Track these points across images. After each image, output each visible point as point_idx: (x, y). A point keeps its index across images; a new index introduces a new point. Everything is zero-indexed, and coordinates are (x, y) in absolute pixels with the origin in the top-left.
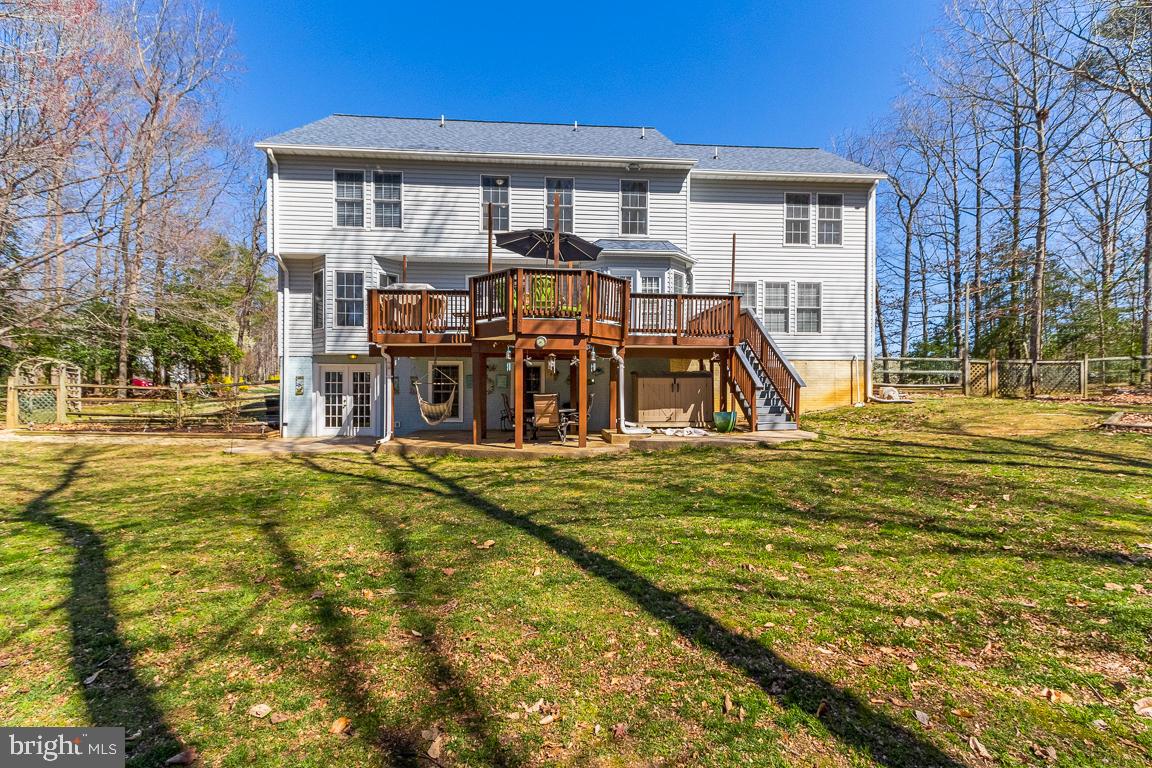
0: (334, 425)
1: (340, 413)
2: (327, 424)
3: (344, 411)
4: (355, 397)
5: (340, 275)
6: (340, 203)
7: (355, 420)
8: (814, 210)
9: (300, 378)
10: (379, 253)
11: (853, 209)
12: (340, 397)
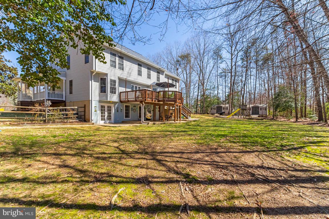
0: (103, 120)
1: (104, 117)
2: (101, 120)
3: (105, 116)
4: (108, 112)
5: (111, 80)
6: (111, 61)
7: (108, 119)
9: (96, 107)
10: (119, 76)
12: (104, 112)
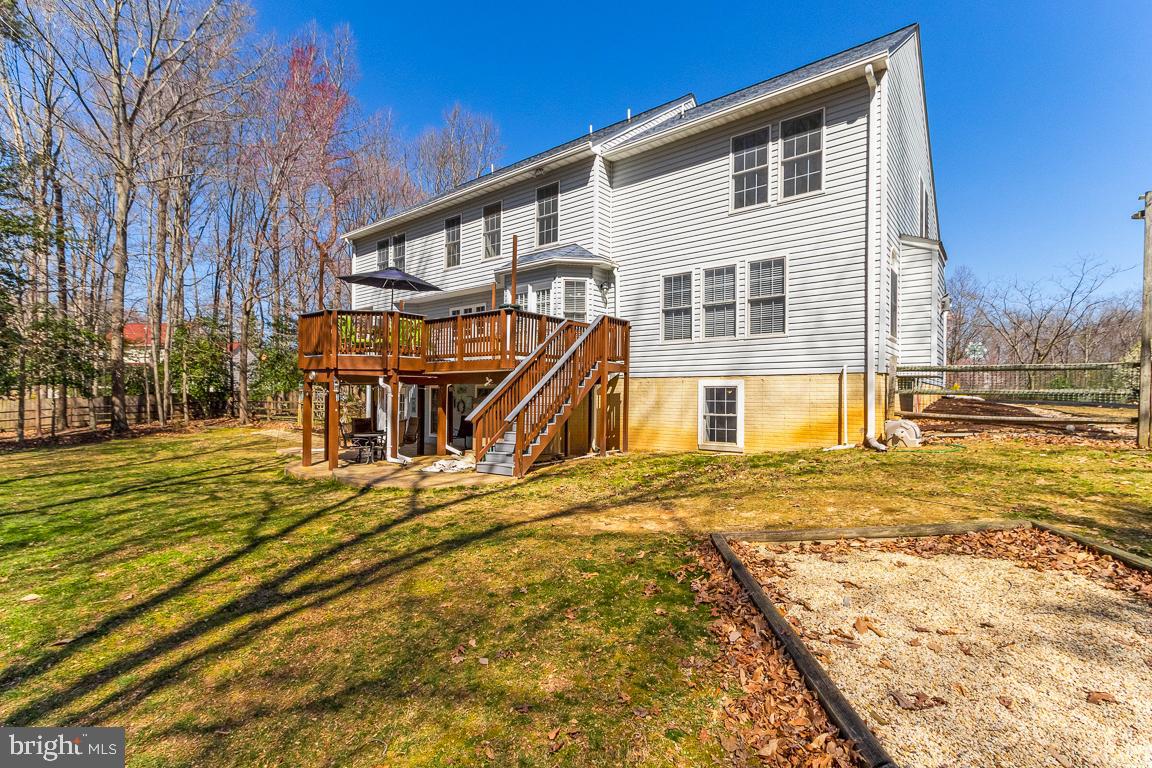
8: (775, 150)
11: (844, 126)
